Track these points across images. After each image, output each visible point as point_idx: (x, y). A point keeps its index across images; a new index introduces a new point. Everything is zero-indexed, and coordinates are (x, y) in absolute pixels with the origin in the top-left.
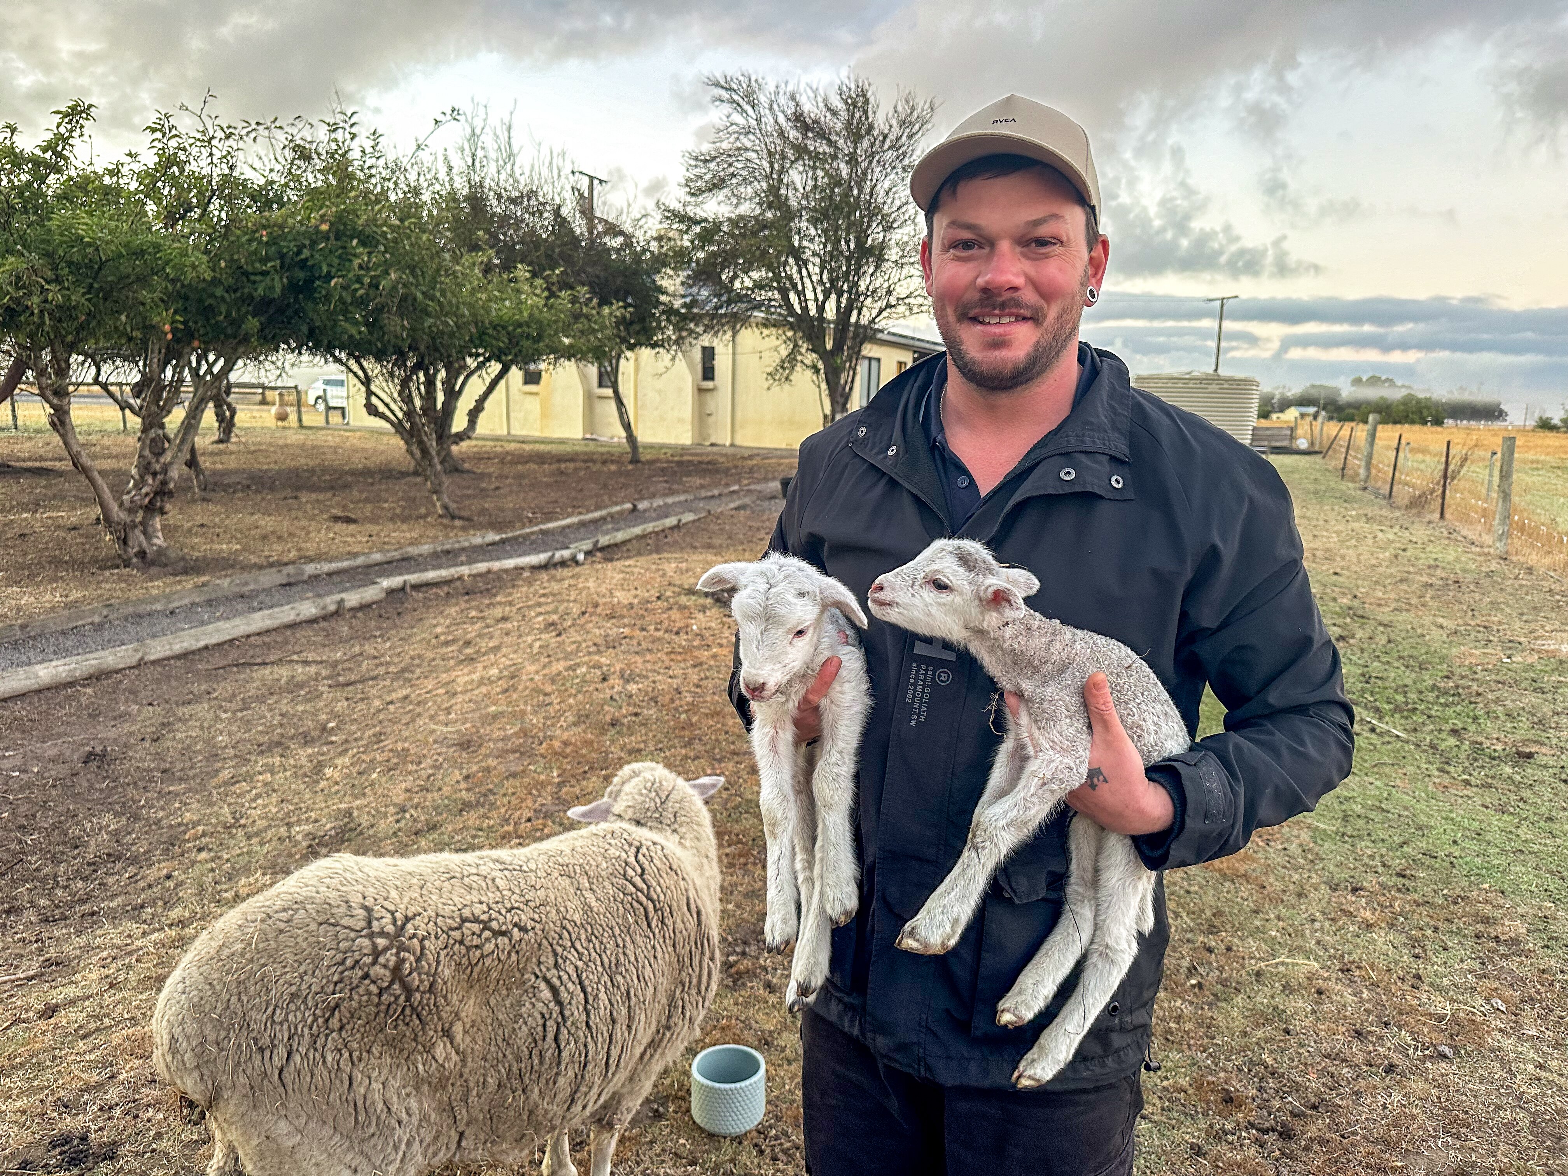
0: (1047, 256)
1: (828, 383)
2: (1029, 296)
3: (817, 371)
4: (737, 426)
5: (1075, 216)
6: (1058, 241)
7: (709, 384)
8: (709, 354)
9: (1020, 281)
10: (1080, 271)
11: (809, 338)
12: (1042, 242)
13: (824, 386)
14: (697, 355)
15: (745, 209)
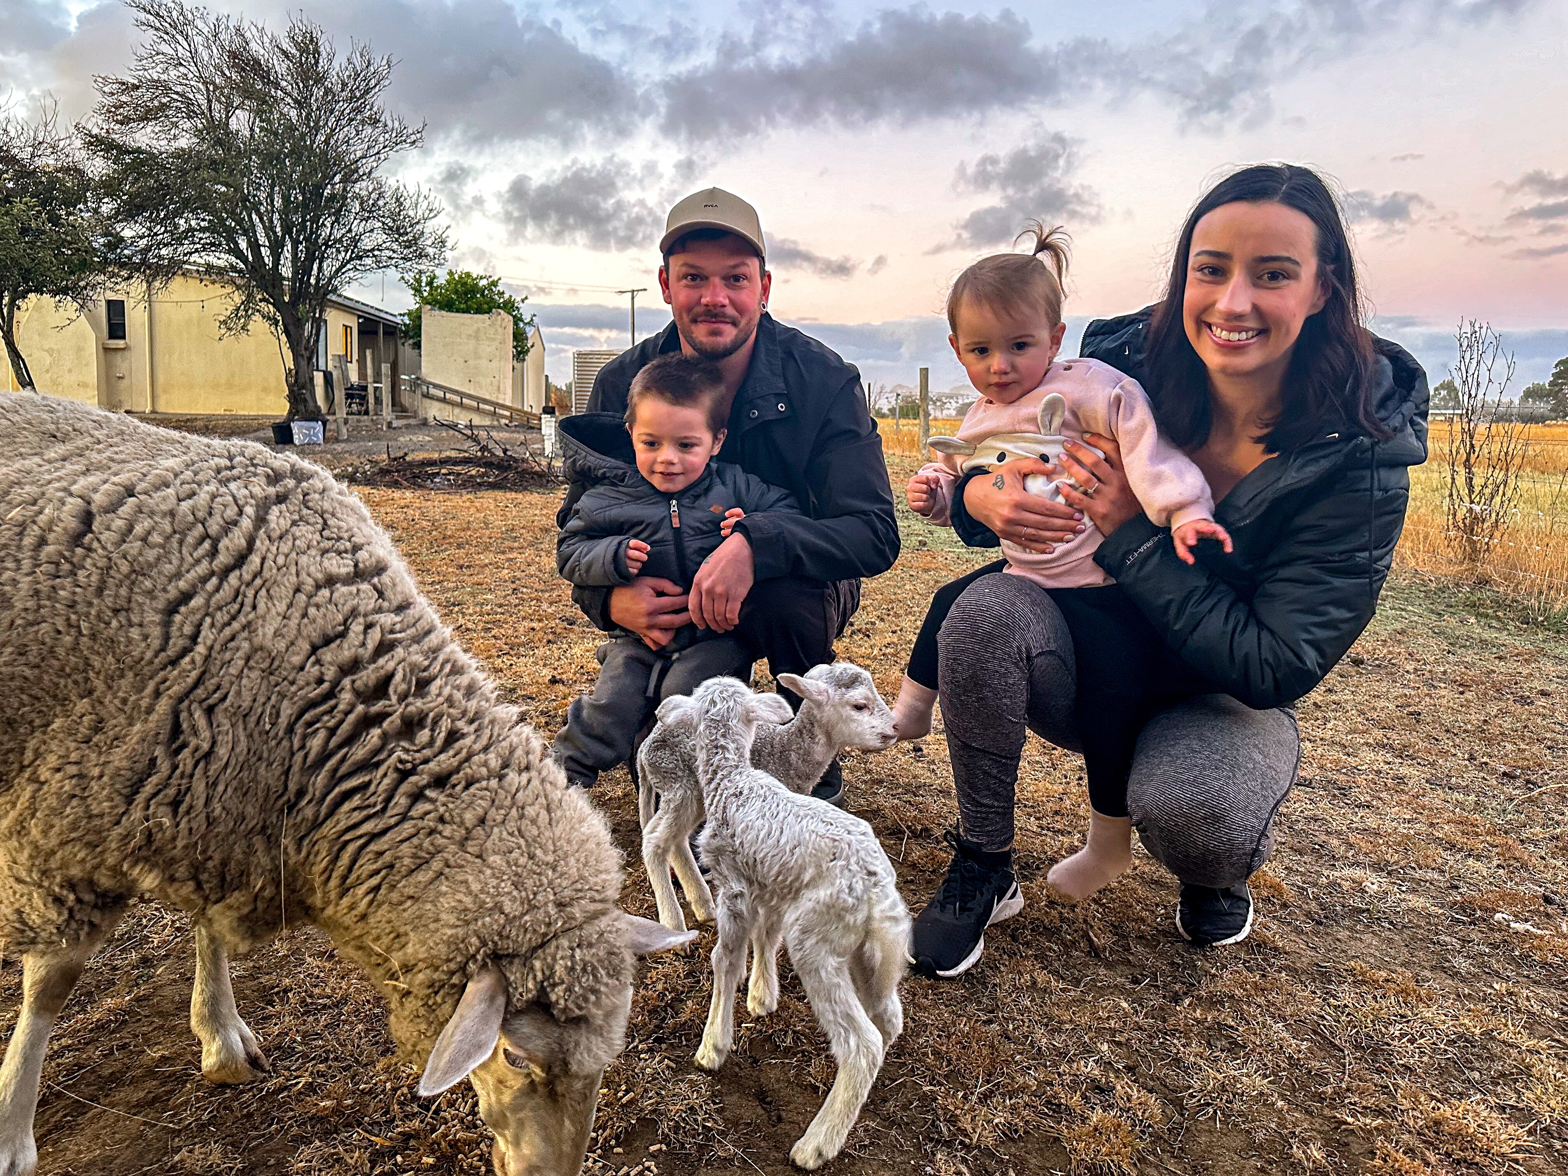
0: (741, 288)
1: (288, 335)
2: (730, 311)
3: (276, 323)
4: (159, 390)
5: (754, 263)
6: (746, 278)
7: (120, 343)
8: (116, 309)
9: (726, 302)
10: (758, 296)
11: (263, 287)
12: (737, 278)
13: (284, 338)
14: (102, 311)
15: (183, 143)
